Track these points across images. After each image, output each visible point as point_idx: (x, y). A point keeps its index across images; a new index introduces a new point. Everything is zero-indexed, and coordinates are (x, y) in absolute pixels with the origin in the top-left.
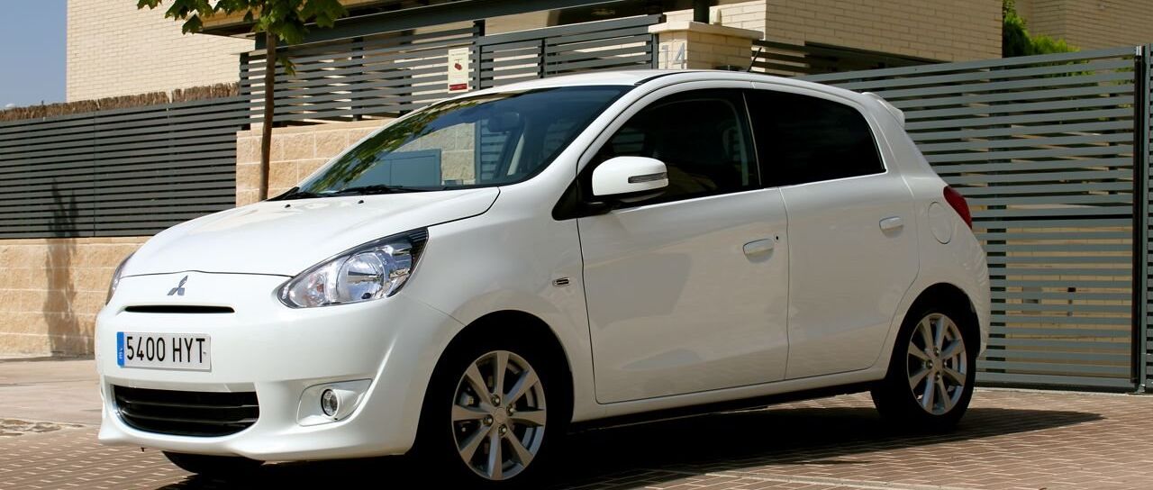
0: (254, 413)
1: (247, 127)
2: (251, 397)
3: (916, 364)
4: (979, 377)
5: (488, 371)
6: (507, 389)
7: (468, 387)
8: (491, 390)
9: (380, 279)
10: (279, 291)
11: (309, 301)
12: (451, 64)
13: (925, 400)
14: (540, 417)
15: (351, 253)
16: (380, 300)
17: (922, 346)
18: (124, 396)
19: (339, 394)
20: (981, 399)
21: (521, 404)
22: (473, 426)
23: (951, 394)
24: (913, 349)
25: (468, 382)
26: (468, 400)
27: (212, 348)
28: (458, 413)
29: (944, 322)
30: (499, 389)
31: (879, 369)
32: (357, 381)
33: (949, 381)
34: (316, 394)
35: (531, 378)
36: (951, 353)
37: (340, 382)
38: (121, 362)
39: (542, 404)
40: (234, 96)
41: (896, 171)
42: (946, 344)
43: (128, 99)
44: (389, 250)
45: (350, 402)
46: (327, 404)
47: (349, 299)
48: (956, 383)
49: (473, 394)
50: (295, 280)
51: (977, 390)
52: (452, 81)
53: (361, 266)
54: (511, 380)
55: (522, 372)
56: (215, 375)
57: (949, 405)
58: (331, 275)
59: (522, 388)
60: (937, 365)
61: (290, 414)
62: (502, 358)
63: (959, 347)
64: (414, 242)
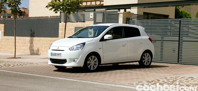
0: (66, 62)
1: (61, 22)
2: (66, 60)
3: (144, 59)
4: (152, 61)
5: (91, 58)
6: (94, 60)
7: (89, 60)
8: (92, 60)
9: (80, 48)
10: (69, 49)
11: (72, 50)
12: (90, 15)
13: (145, 64)
14: (97, 63)
15: (77, 45)
16: (80, 50)
17: (145, 57)
18: (51, 59)
19: (75, 60)
20: (153, 64)
21: (95, 62)
22: (90, 64)
23: (149, 63)
24: (143, 57)
25: (89, 59)
26: (89, 61)
27: (62, 55)
28: (88, 62)
29: (148, 54)
30: (93, 60)
31: (139, 59)
32: (77, 59)
33: (148, 61)
34: (73, 60)
35: (96, 59)
36: (149, 58)
37: (76, 59)
38: (51, 56)
39: (98, 62)
40: (59, 18)
41: (142, 36)
42: (148, 57)
43: (43, 17)
44: (81, 45)
45: (77, 61)
46: (74, 61)
47: (77, 50)
48: (149, 62)
49: (90, 60)
50: (71, 48)
51: (152, 63)
52: (90, 18)
53: (78, 46)
54: (94, 59)
55: (95, 58)
56: (62, 57)
57: (148, 64)
58: (75, 47)
59: (95, 60)
60: (147, 59)
61: (70, 62)
62: (93, 57)
63: (150, 57)
64: (84, 44)
